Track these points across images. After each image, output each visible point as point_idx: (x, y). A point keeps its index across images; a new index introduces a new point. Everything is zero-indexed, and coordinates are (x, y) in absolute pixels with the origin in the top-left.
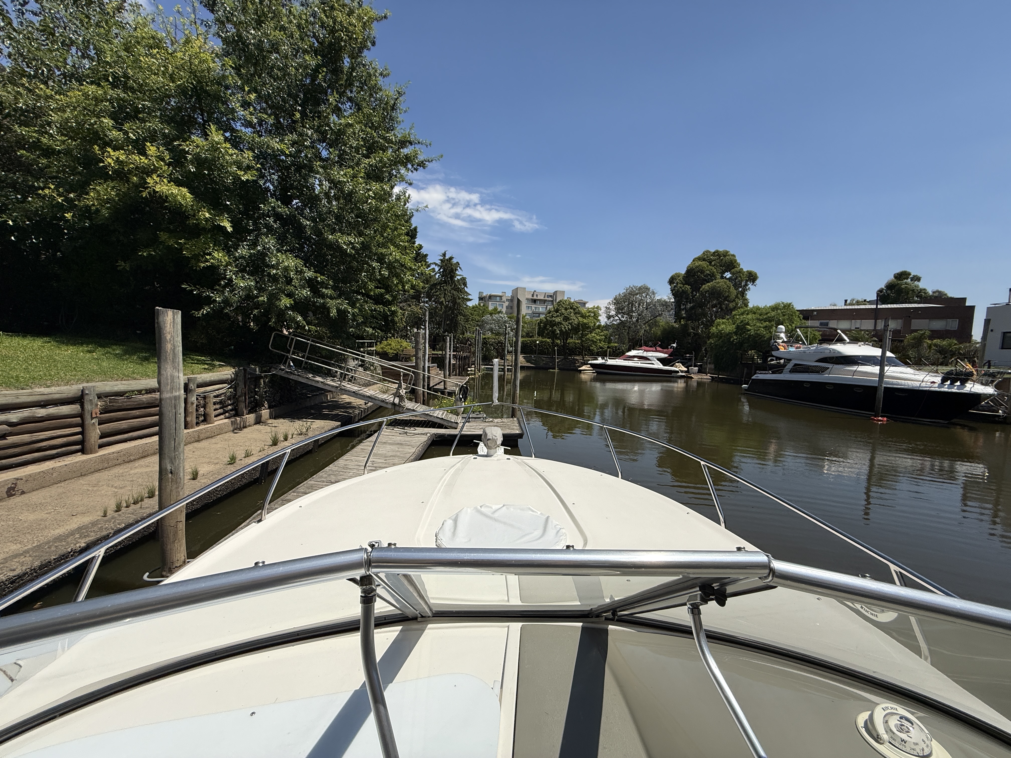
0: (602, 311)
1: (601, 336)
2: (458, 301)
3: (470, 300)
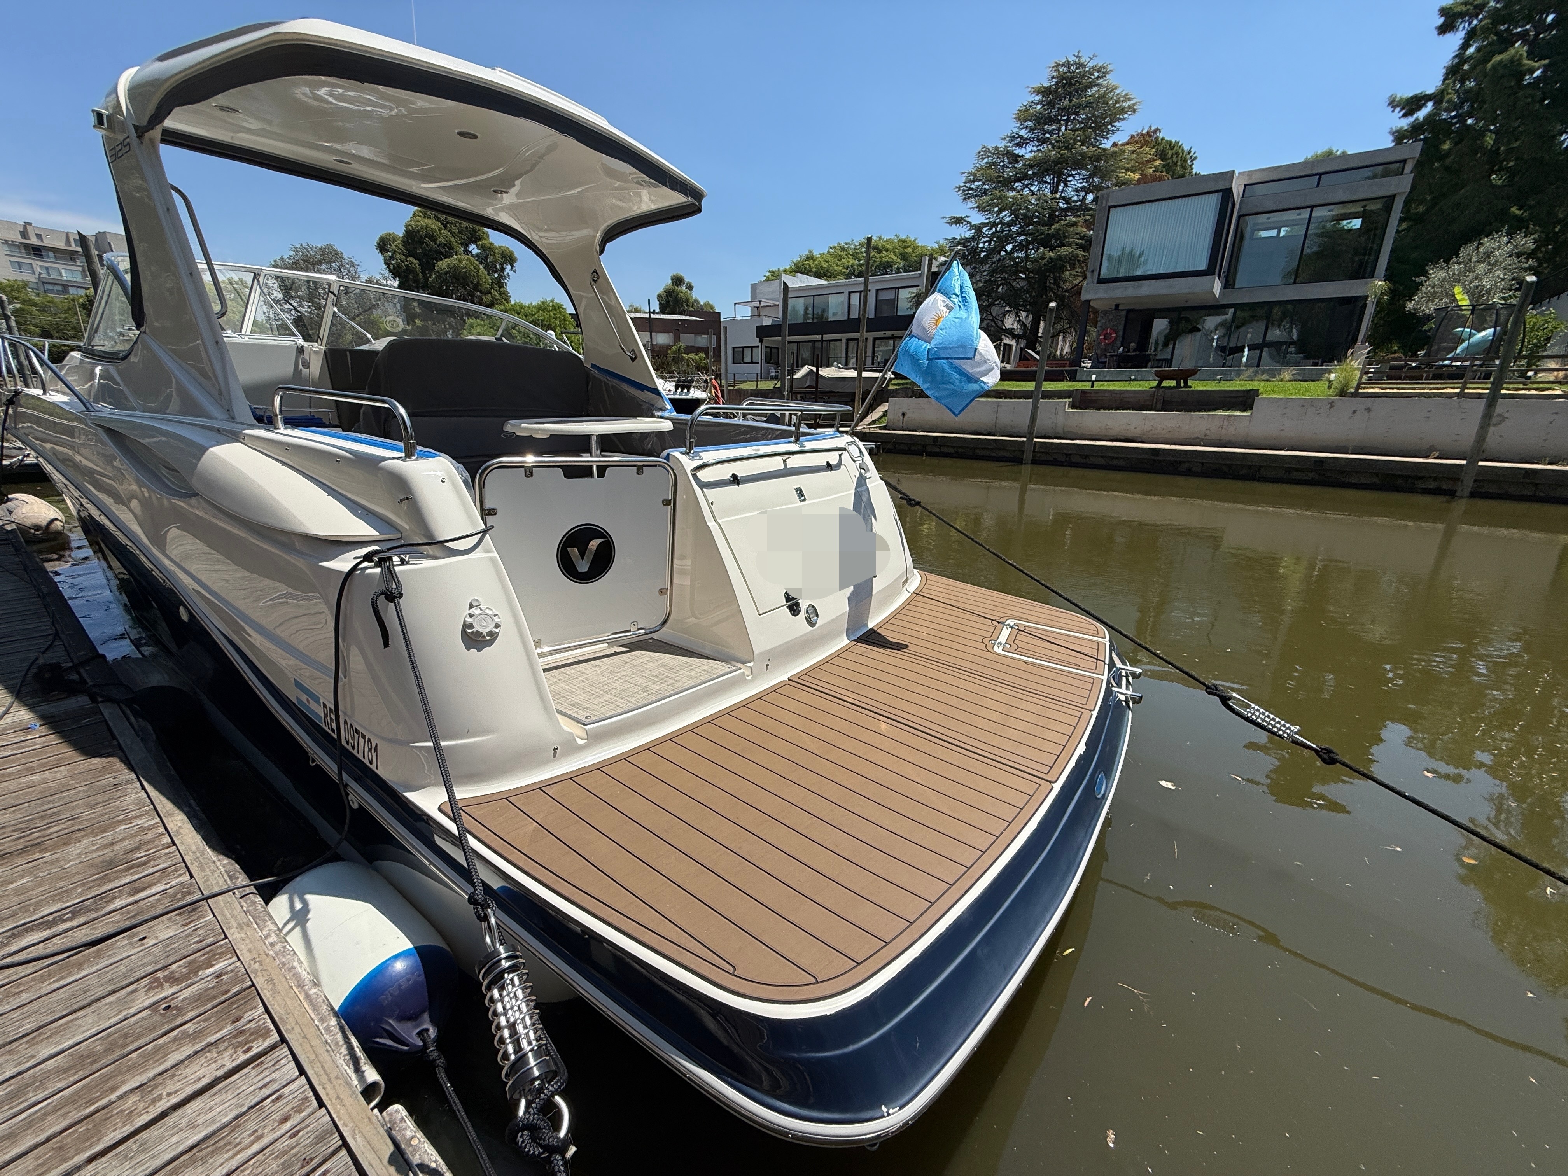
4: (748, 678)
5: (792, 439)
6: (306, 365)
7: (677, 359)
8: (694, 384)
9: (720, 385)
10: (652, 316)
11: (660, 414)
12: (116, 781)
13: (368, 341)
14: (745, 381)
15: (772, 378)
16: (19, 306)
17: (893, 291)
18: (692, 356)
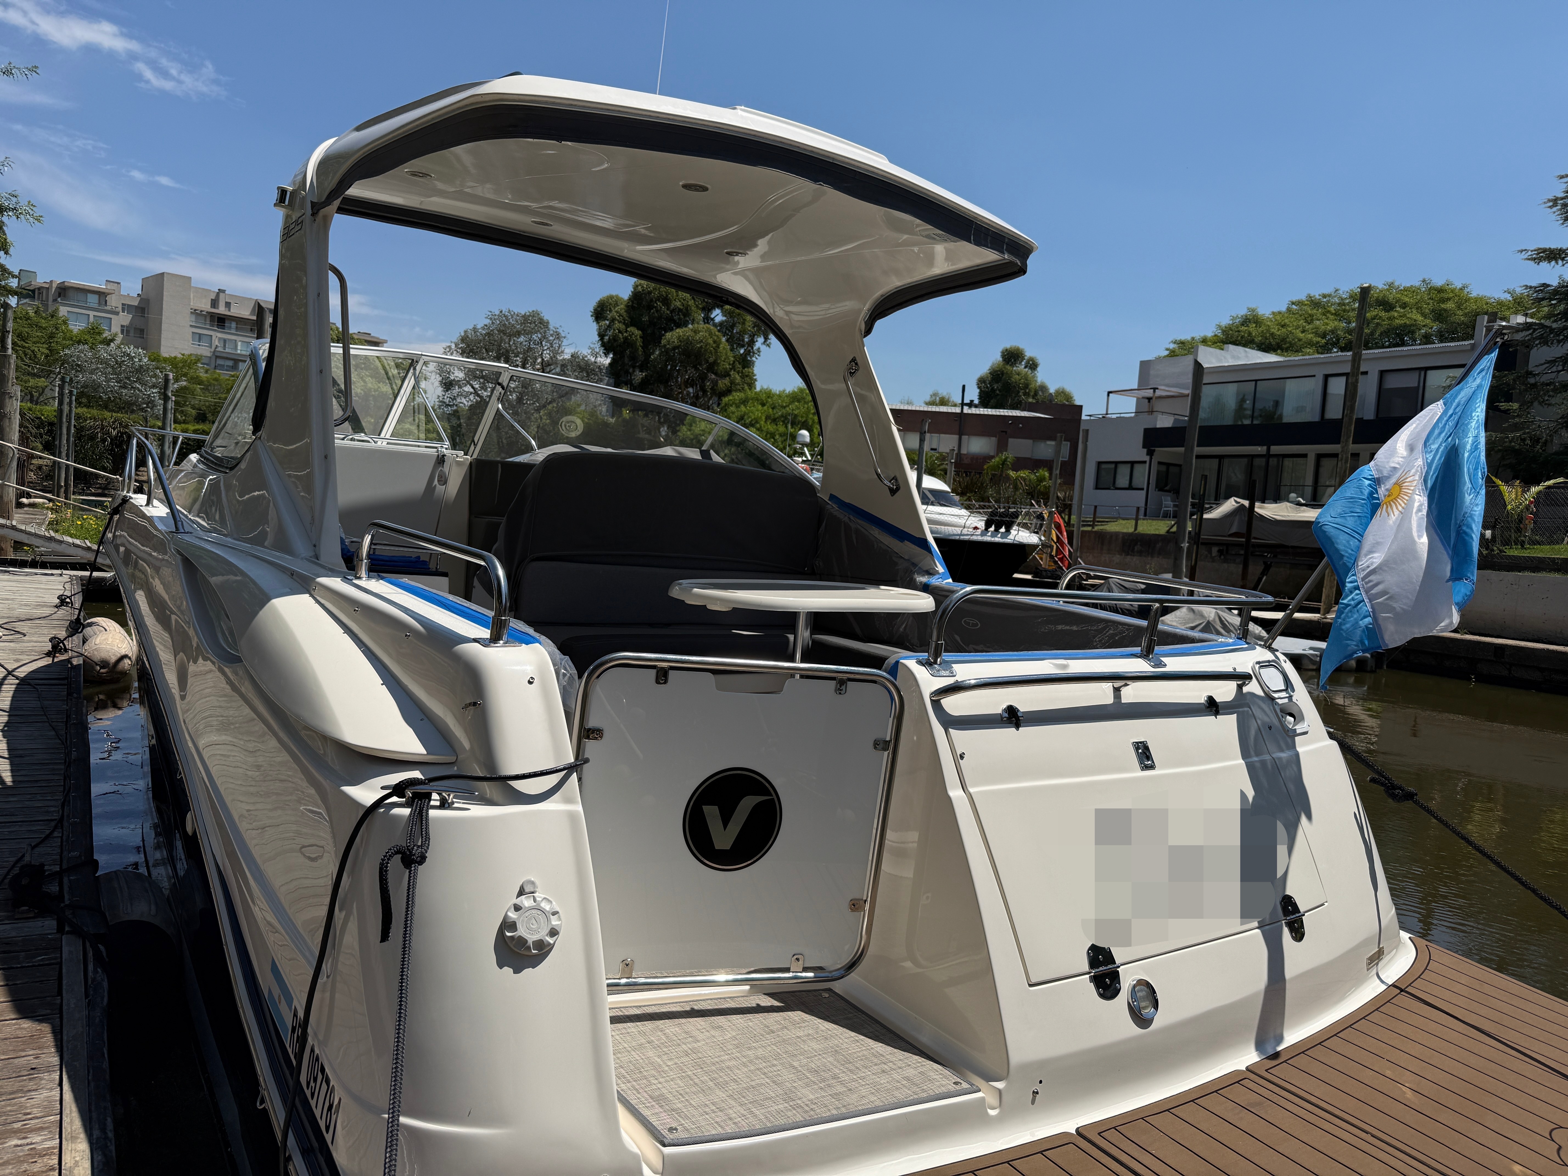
4: (992, 1113)
5: (1138, 650)
6: (443, 481)
7: (998, 478)
8: (1019, 520)
9: (1068, 524)
10: (966, 410)
11: (923, 579)
12: (35, 1063)
13: (529, 449)
14: (1115, 519)
15: (1166, 516)
16: (184, 383)
17: (1416, 374)
18: (1023, 474)
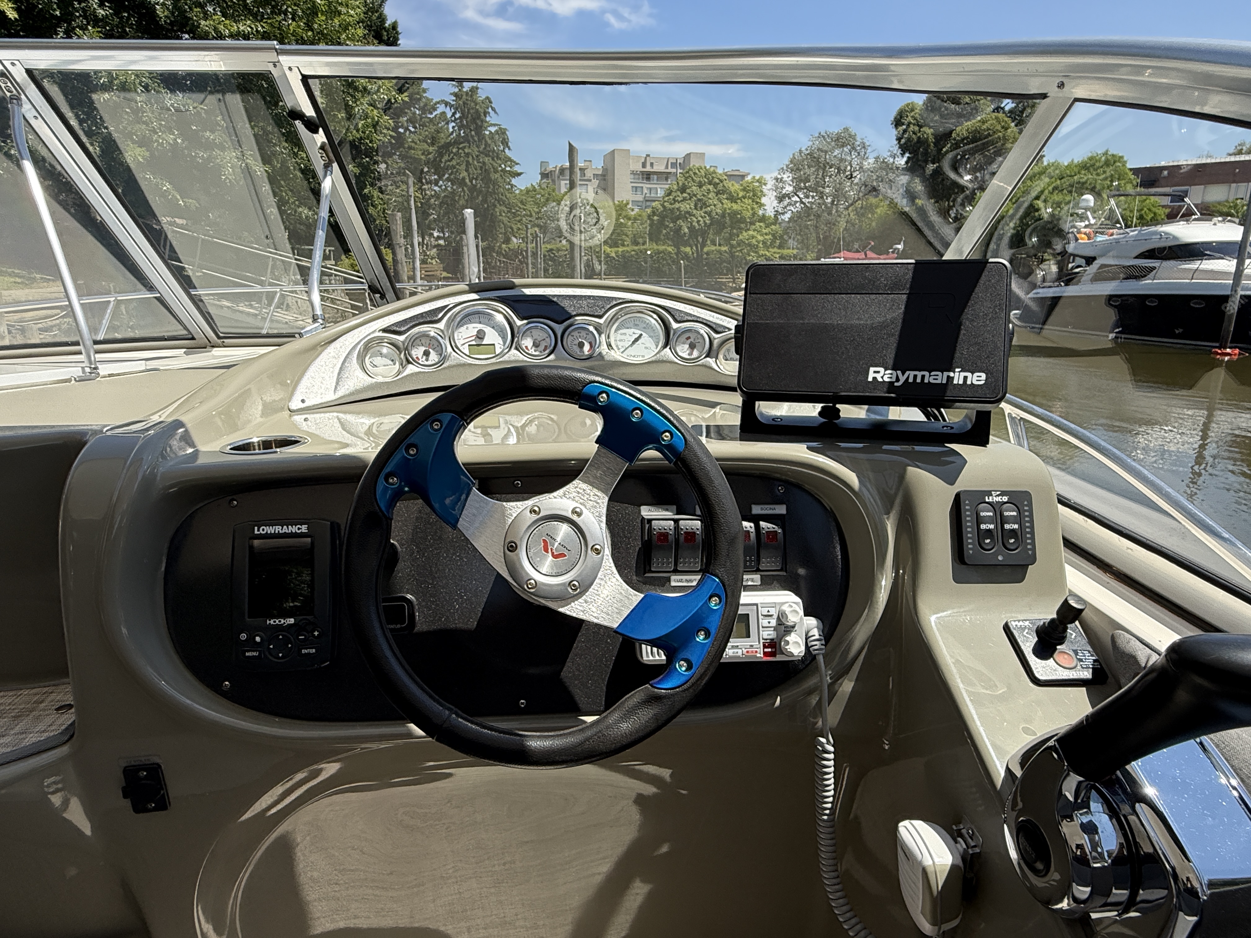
0: (769, 186)
1: (766, 234)
2: (494, 176)
3: (519, 174)
